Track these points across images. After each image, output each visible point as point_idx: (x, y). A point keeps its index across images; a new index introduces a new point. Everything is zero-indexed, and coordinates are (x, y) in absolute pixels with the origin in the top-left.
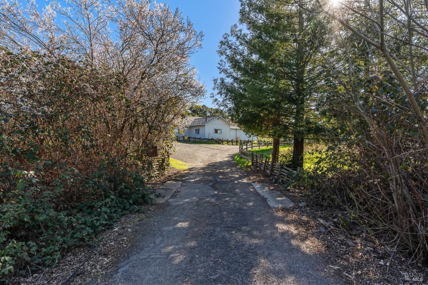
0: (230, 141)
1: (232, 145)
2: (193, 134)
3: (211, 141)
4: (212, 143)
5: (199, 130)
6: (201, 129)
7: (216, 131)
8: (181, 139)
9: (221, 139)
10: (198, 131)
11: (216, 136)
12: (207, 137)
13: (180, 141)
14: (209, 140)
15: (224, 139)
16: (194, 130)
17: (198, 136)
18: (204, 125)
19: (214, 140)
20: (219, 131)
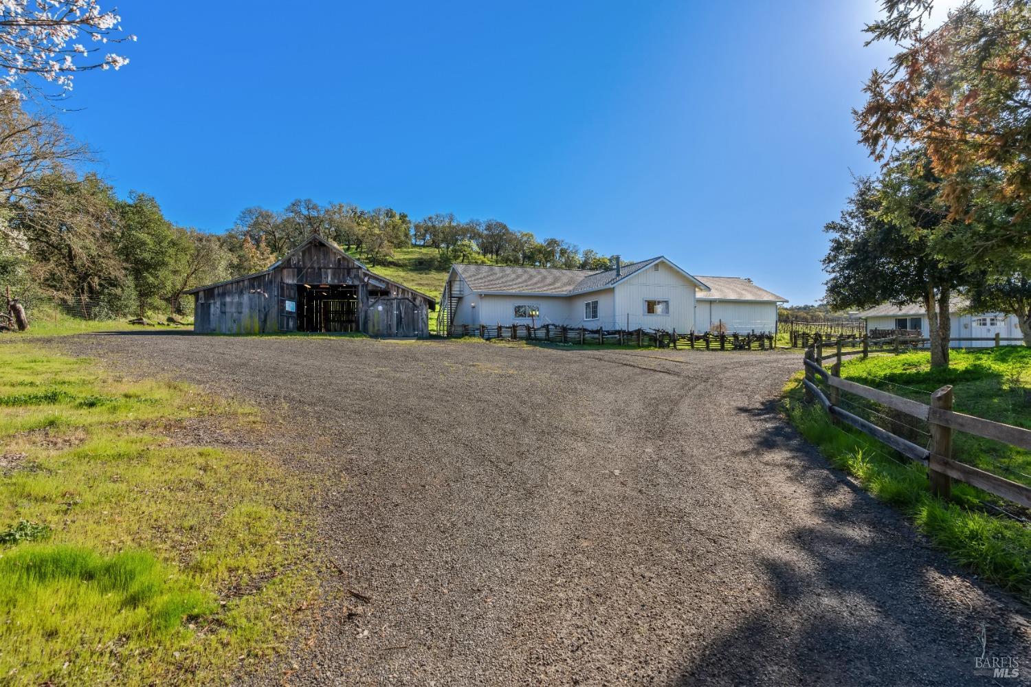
0: (698, 338)
1: (708, 348)
2: (579, 317)
3: (634, 336)
4: (639, 346)
5: (595, 304)
6: (603, 302)
7: (651, 307)
8: (541, 334)
9: (671, 332)
10: (593, 310)
11: (650, 324)
12: (621, 325)
13: (536, 339)
14: (630, 333)
15: (678, 331)
16: (581, 307)
17: (592, 325)
18: (612, 290)
19: (645, 334)
20: (659, 308)
